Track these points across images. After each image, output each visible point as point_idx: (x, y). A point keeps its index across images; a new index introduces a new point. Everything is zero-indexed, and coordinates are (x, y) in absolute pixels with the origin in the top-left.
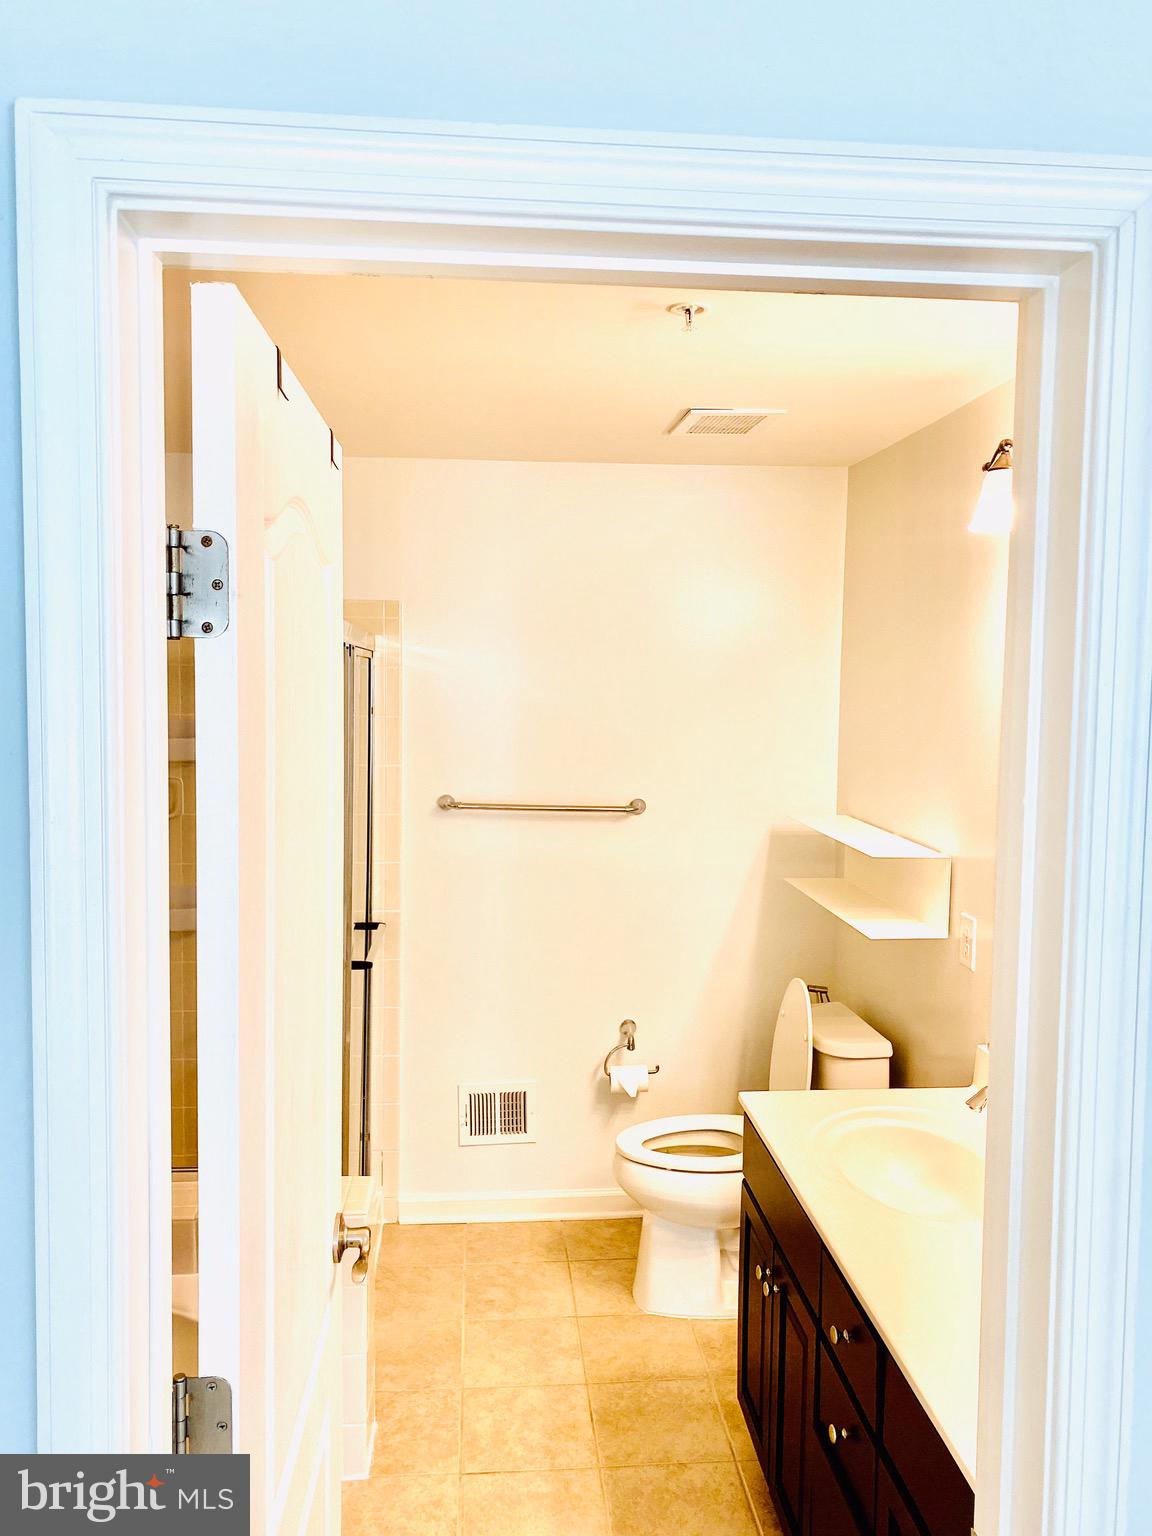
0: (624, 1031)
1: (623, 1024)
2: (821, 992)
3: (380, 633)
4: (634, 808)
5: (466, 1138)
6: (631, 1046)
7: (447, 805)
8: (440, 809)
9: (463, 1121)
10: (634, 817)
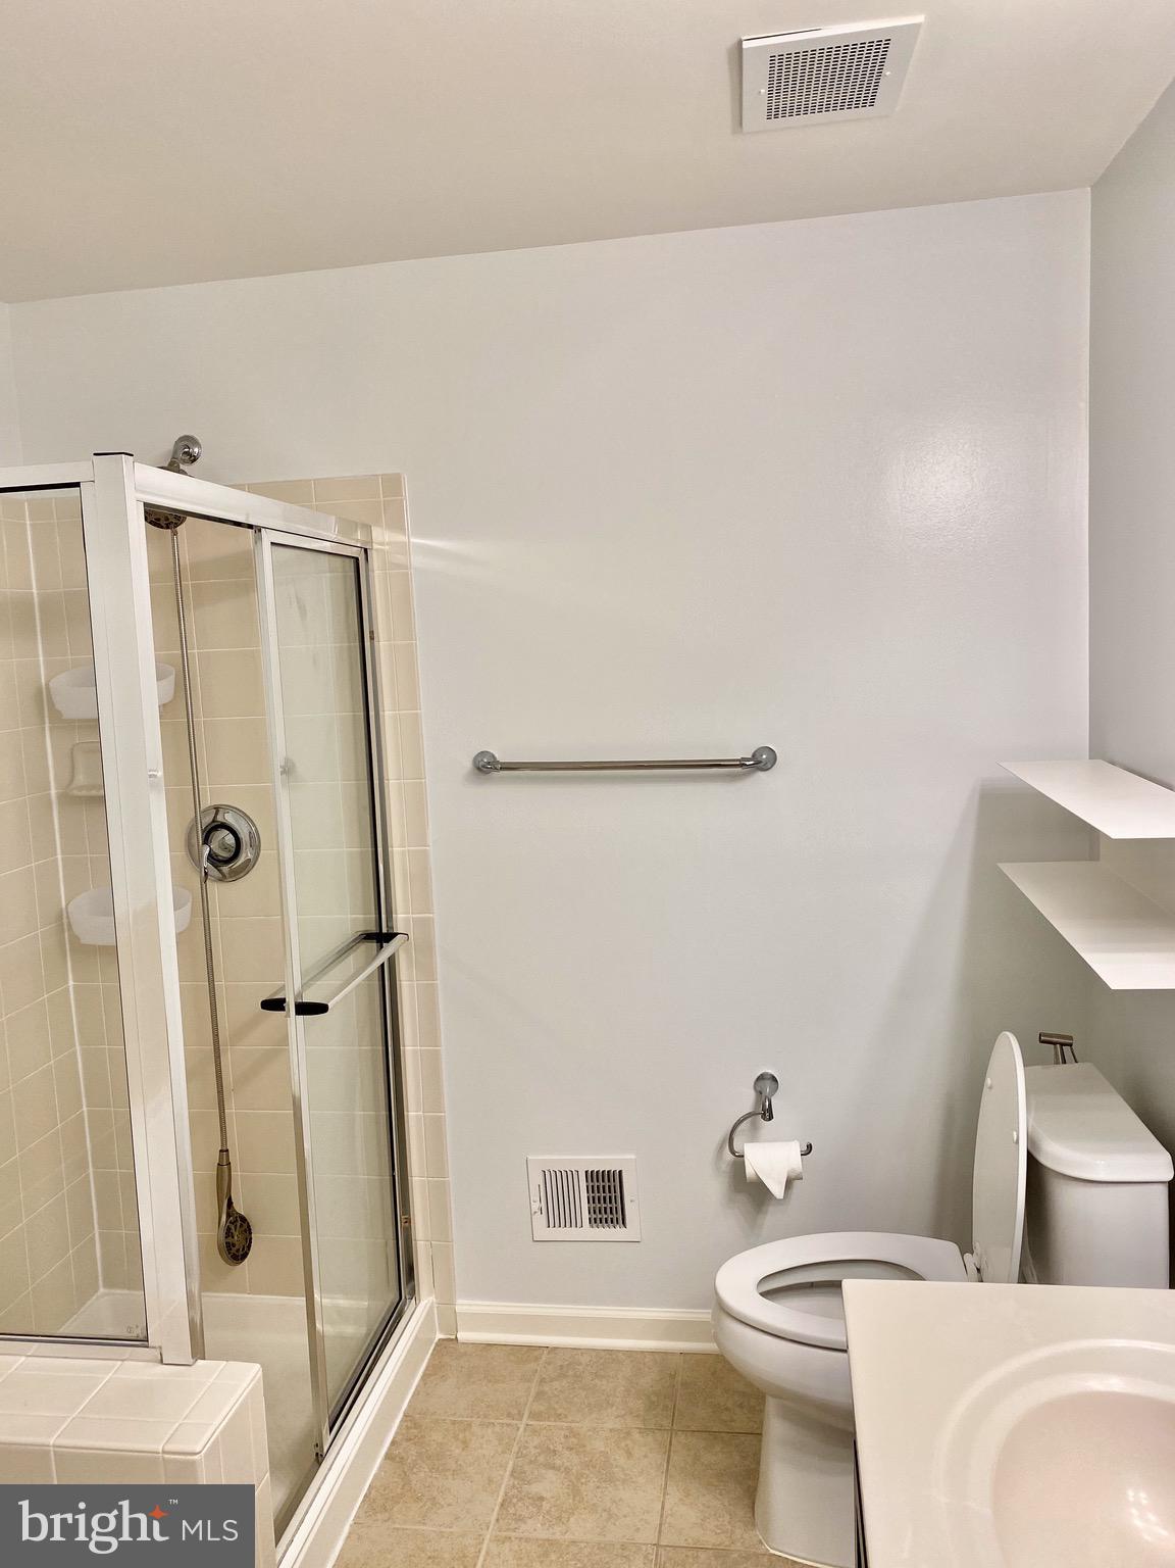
0: (759, 1089)
1: (758, 1079)
2: (1062, 1045)
3: (378, 523)
4: (761, 762)
5: (542, 1231)
6: (768, 1114)
7: (486, 766)
8: (477, 771)
9: (536, 1207)
10: (761, 774)
